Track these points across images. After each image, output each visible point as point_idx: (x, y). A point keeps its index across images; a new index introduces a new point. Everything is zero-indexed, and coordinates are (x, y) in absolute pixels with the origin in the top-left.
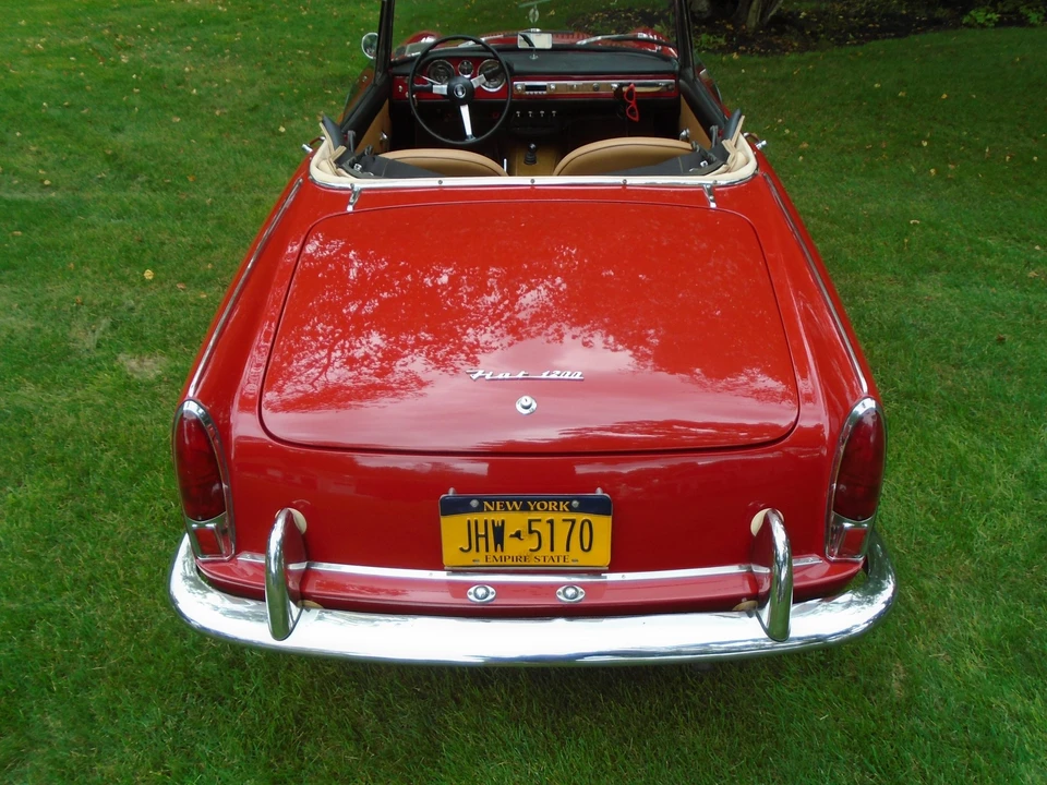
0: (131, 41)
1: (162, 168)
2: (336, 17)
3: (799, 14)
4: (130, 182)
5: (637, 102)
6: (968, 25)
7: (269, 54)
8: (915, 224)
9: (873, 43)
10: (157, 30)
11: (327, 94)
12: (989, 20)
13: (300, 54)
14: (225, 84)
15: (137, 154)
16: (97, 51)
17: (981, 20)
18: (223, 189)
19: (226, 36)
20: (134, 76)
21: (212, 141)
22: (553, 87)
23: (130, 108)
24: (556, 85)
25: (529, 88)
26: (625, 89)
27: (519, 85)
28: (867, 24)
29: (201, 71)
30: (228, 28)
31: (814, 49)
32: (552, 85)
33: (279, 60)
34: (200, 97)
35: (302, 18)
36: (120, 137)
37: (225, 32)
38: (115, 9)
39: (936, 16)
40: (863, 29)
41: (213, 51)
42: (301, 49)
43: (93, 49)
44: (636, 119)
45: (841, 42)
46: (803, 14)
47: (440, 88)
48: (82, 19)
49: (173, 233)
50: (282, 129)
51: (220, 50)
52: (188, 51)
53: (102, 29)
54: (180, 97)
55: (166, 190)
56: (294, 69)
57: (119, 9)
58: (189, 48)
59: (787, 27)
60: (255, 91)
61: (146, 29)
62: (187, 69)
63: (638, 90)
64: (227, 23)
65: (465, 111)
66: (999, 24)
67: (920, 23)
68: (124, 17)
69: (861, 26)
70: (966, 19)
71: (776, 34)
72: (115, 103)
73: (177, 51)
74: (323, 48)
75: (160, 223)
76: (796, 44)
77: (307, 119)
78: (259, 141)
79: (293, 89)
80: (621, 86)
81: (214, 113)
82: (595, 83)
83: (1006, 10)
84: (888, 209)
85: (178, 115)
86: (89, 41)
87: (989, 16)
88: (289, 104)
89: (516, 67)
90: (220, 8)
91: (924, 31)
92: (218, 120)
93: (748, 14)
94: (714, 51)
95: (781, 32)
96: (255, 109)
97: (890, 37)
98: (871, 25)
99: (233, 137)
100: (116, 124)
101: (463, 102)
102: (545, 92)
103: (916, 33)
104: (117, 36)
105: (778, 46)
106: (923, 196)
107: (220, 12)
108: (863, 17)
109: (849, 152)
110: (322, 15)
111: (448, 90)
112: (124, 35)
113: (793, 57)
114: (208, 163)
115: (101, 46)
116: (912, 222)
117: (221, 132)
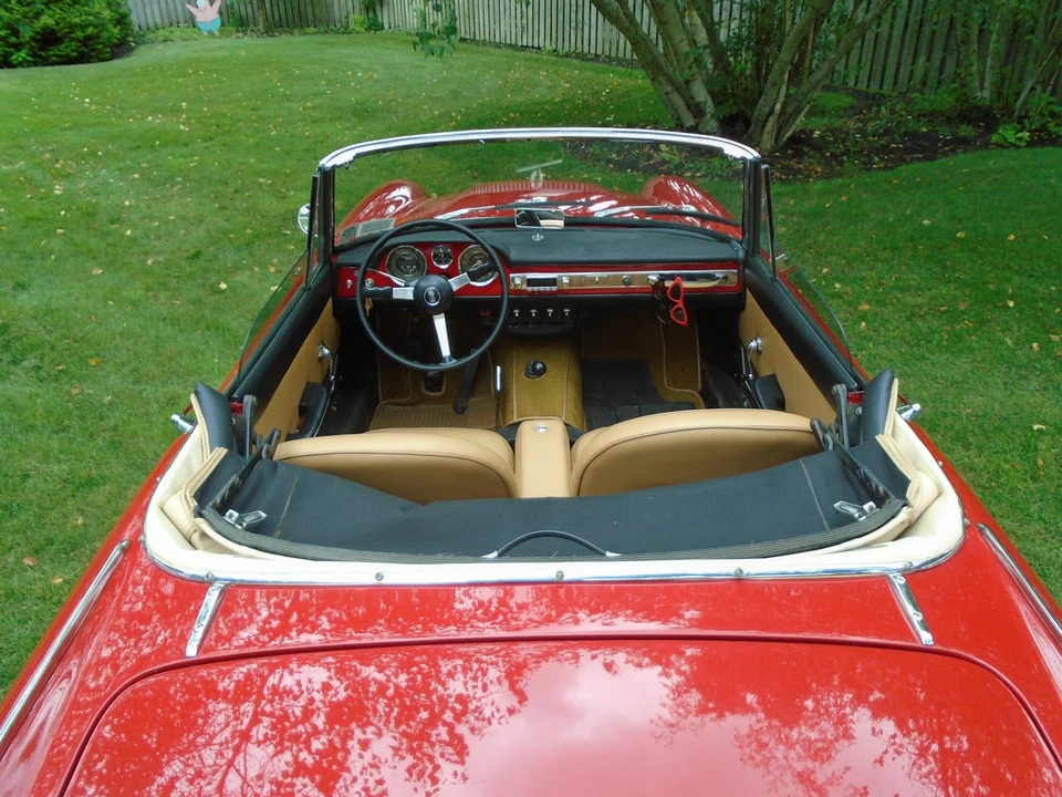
0: (72, 167)
1: (61, 345)
2: (308, 137)
3: (812, 132)
4: (13, 368)
5: (685, 301)
6: (999, 145)
7: (226, 183)
8: (1040, 430)
9: (904, 167)
10: (106, 154)
11: (285, 235)
12: (1020, 139)
13: (261, 184)
14: (168, 222)
15: (35, 323)
16: (30, 180)
17: (1012, 139)
18: (130, 379)
19: (181, 160)
20: (63, 213)
21: (134, 304)
22: (565, 280)
23: (45, 255)
24: (571, 278)
25: (531, 282)
26: (668, 284)
27: (518, 279)
28: (889, 143)
29: (142, 205)
30: (185, 151)
31: (840, 175)
32: (565, 278)
33: (236, 191)
34: (133, 240)
35: (270, 139)
36: (24, 296)
37: (182, 156)
38: (65, 129)
39: (960, 134)
40: (885, 149)
41: (162, 180)
42: (263, 177)
43: (26, 178)
44: (684, 322)
45: (867, 166)
46: (817, 132)
47: (404, 292)
48: (24, 142)
49: (46, 458)
50: (223, 286)
51: (171, 179)
52: (134, 180)
53: (44, 153)
54: (110, 240)
55: (57, 380)
56: (250, 201)
57: (70, 128)
58: (137, 176)
59: (805, 149)
60: (201, 232)
61: (94, 154)
62: (127, 203)
63: (687, 285)
64: (186, 145)
65: (440, 324)
66: (1031, 144)
67: (946, 143)
68: (71, 138)
69: (883, 146)
70: (994, 138)
71: (794, 156)
72: (29, 248)
73: (121, 180)
74: (288, 175)
75: (32, 438)
76: (819, 169)
77: (256, 269)
78: (193, 302)
79: (245, 229)
80: (662, 278)
81: (144, 262)
82: (626, 274)
83: (1033, 127)
84: (996, 406)
85: (100, 266)
86: (24, 168)
87: (1019, 135)
88: (239, 249)
89: (514, 255)
90: (182, 127)
91: (953, 151)
92: (148, 272)
93: (762, 134)
94: (728, 179)
95: (799, 154)
96: (197, 255)
97: (919, 160)
98: (894, 145)
99: (162, 296)
100: (22, 279)
101: (437, 311)
102: (554, 288)
103: (945, 154)
104: (57, 161)
105: (799, 171)
106: (1034, 384)
107: (180, 132)
108: (882, 135)
109: (921, 316)
110: (292, 136)
111: (415, 293)
112: (66, 161)
113: (819, 185)
114: (122, 337)
115: (37, 174)
116: (1036, 427)
117: (148, 289)
